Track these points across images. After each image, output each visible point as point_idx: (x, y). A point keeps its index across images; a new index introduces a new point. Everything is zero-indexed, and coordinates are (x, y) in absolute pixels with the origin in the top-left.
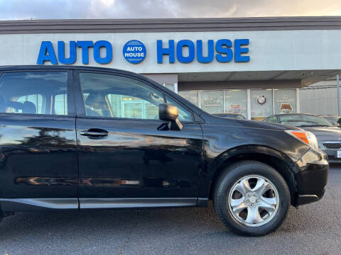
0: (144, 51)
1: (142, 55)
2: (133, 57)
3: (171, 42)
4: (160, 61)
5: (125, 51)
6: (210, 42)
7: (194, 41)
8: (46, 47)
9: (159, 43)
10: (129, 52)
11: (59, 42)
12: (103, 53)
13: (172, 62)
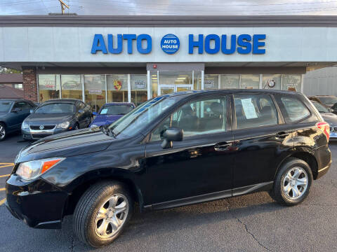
0: (178, 43)
1: (176, 47)
2: (169, 49)
3: (201, 36)
4: (191, 52)
5: (162, 43)
6: (233, 37)
7: (220, 35)
8: (98, 39)
9: (191, 37)
10: (166, 44)
11: (109, 35)
12: (145, 45)
13: (200, 53)
